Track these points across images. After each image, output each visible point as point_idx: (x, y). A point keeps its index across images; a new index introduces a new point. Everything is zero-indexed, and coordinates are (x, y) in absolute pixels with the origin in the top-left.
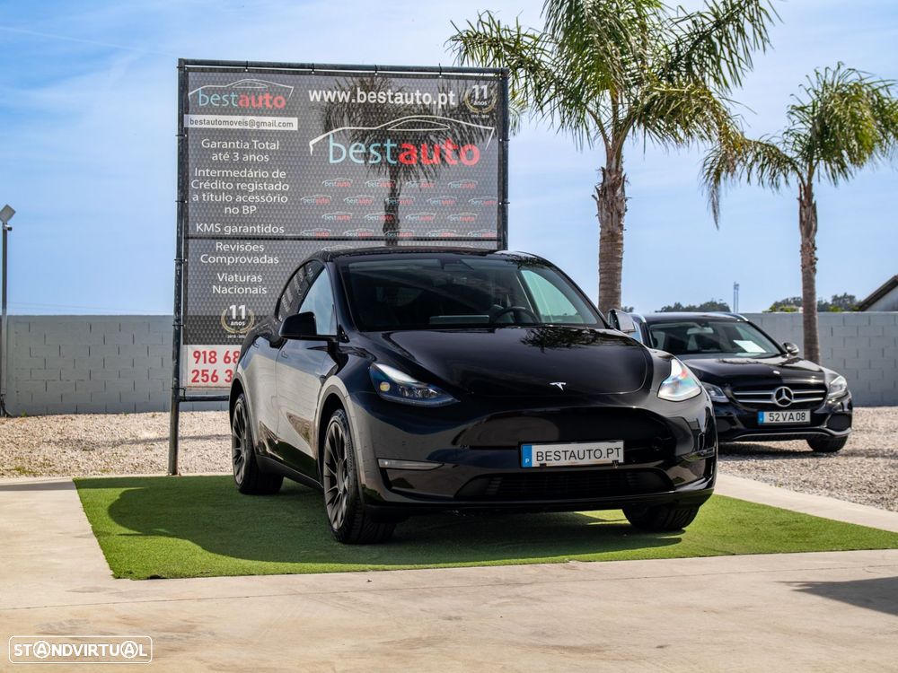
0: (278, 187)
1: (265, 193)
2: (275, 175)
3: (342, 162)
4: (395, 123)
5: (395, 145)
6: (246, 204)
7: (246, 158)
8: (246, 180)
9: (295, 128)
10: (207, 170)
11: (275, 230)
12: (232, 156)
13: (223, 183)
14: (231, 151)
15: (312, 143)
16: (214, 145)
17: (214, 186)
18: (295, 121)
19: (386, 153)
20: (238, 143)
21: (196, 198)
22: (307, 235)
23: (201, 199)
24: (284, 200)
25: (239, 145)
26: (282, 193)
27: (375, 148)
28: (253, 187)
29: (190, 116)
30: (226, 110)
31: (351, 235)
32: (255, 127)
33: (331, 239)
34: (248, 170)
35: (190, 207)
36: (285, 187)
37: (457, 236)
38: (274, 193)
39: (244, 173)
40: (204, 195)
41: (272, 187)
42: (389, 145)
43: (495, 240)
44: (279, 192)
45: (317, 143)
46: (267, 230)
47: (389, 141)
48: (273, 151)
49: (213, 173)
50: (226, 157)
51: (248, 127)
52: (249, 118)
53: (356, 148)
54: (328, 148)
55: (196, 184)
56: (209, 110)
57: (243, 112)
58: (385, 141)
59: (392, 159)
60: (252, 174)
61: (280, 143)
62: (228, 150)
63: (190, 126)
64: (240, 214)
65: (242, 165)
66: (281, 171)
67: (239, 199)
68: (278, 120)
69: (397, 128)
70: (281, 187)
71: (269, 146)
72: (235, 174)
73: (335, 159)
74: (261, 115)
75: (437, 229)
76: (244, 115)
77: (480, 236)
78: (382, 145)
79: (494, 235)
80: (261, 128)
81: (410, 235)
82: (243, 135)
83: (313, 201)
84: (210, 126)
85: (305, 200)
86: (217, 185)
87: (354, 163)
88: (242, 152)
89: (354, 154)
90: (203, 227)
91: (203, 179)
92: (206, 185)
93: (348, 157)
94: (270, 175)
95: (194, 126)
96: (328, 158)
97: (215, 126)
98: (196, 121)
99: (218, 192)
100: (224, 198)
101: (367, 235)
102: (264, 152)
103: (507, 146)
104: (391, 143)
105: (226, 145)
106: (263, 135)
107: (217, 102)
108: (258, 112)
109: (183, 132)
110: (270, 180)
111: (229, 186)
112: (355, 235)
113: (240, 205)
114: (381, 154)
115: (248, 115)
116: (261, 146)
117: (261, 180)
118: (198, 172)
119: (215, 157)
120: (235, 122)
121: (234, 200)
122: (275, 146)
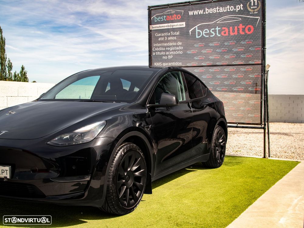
0: (179, 48)
1: (175, 50)
2: (178, 44)
3: (200, 37)
4: (220, 20)
5: (220, 29)
6: (169, 55)
7: (169, 38)
8: (169, 47)
9: (184, 26)
10: (157, 44)
11: (179, 64)
12: (165, 38)
13: (162, 48)
14: (164, 36)
15: (190, 31)
16: (159, 35)
17: (159, 49)
18: (184, 23)
19: (216, 32)
20: (166, 33)
21: (154, 54)
22: (189, 65)
23: (155, 54)
24: (181, 52)
25: (167, 34)
26: (181, 50)
27: (212, 31)
28: (171, 49)
29: (152, 26)
30: (162, 22)
31: (204, 65)
32: (171, 27)
33: (197, 67)
34: (170, 43)
35: (153, 57)
36: (182, 48)
37: (244, 63)
38: (178, 50)
39: (169, 44)
40: (156, 53)
41: (177, 48)
42: (217, 29)
43: (260, 64)
44: (180, 50)
45: (192, 31)
46: (176, 64)
47: (217, 27)
48: (177, 35)
49: (159, 45)
50: (163, 39)
51: (169, 28)
52: (169, 24)
53: (205, 31)
54: (196, 32)
55: (154, 49)
56: (158, 23)
57: (168, 22)
58: (216, 27)
59: (219, 34)
60: (171, 44)
61: (180, 32)
62: (163, 36)
63: (152, 29)
64: (167, 59)
65: (168, 41)
66: (180, 42)
67: (167, 53)
68: (179, 23)
69: (220, 21)
70: (180, 48)
71: (176, 33)
72: (166, 44)
73: (198, 36)
74: (173, 23)
75: (237, 61)
76: (168, 23)
77: (254, 63)
78: (215, 29)
79: (260, 62)
80: (174, 27)
81: (226, 64)
82: (168, 30)
83: (191, 52)
84: (158, 29)
85: (188, 52)
86: (160, 49)
87: (205, 37)
88: (168, 36)
89: (205, 33)
90: (156, 64)
91: (156, 47)
92: (157, 49)
93: (203, 35)
94: (177, 44)
95: (153, 29)
96: (196, 36)
97: (159, 28)
98: (154, 27)
99: (160, 51)
100: (163, 53)
101: (210, 64)
102: (174, 36)
103: (265, 24)
104: (218, 28)
105: (163, 35)
106: (174, 30)
107: (159, 20)
108: (172, 22)
109: (150, 31)
110: (177, 46)
111: (164, 49)
112: (206, 64)
113: (167, 55)
114: (215, 33)
115: (169, 23)
116: (174, 34)
117: (174, 46)
118: (154, 45)
119: (159, 39)
120: (165, 26)
121: (165, 54)
122: (178, 33)
